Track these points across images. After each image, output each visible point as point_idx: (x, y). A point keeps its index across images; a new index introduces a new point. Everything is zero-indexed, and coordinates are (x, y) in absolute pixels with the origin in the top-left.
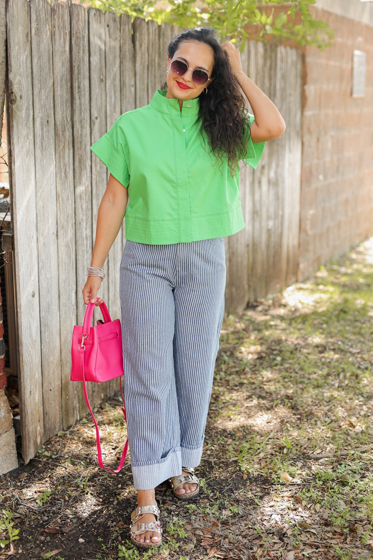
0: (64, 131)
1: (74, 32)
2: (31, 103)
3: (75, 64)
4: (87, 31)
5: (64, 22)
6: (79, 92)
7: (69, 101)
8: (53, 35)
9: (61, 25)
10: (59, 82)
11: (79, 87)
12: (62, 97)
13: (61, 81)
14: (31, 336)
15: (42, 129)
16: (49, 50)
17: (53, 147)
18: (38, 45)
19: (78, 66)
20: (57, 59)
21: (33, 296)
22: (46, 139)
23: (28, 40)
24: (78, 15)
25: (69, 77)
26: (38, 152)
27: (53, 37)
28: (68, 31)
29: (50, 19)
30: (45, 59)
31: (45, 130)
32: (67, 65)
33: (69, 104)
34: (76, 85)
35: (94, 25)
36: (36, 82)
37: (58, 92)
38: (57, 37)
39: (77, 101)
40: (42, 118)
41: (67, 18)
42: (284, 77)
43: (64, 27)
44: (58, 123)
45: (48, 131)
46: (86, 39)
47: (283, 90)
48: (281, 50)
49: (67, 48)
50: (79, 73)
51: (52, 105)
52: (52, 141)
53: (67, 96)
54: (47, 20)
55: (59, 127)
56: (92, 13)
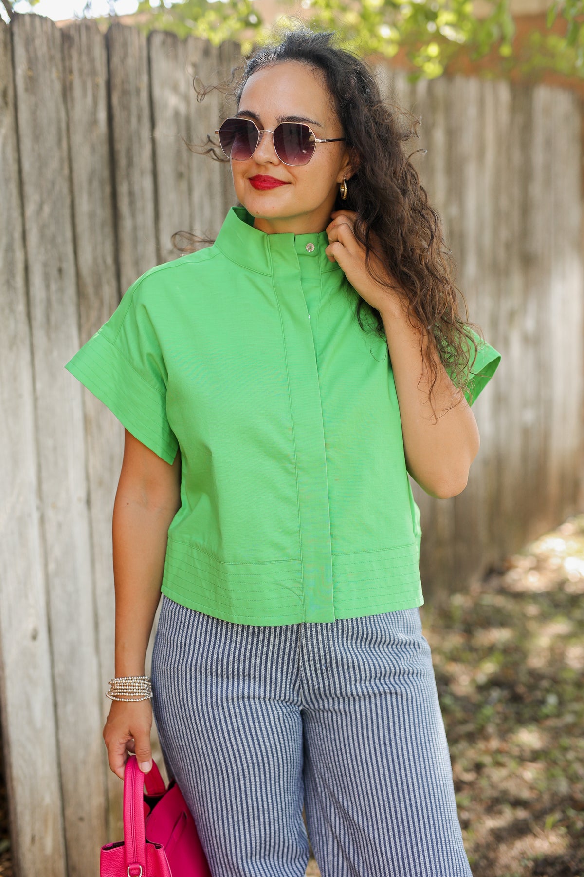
0: (98, 287)
1: (117, 81)
2: (17, 235)
3: (121, 147)
4: (145, 78)
5: (92, 61)
6: (132, 203)
7: (109, 222)
8: (66, 91)
9: (87, 68)
10: (85, 185)
11: (131, 194)
12: (92, 215)
13: (90, 182)
14: (30, 721)
15: (48, 287)
16: (59, 121)
17: (72, 321)
18: (34, 113)
19: (129, 151)
20: (78, 138)
21: (34, 637)
22: (55, 305)
23: (6, 103)
24: (125, 45)
25: (106, 174)
26: (40, 336)
27: (68, 94)
28: (101, 80)
29: (58, 56)
30: (50, 138)
31: (54, 287)
32: (103, 150)
33: (108, 229)
34: (123, 189)
35: (162, 66)
36: (29, 189)
37: (84, 206)
38: (77, 92)
39: (127, 223)
40: (45, 265)
41: (99, 52)
42: (549, 144)
43: (93, 73)
44: (85, 270)
45: (61, 290)
46: (144, 95)
47: (548, 167)
48: (542, 95)
49: (102, 115)
50: (130, 164)
51: (69, 234)
52: (71, 310)
53: (103, 213)
54: (52, 58)
55: (88, 279)
56: (157, 40)
